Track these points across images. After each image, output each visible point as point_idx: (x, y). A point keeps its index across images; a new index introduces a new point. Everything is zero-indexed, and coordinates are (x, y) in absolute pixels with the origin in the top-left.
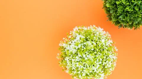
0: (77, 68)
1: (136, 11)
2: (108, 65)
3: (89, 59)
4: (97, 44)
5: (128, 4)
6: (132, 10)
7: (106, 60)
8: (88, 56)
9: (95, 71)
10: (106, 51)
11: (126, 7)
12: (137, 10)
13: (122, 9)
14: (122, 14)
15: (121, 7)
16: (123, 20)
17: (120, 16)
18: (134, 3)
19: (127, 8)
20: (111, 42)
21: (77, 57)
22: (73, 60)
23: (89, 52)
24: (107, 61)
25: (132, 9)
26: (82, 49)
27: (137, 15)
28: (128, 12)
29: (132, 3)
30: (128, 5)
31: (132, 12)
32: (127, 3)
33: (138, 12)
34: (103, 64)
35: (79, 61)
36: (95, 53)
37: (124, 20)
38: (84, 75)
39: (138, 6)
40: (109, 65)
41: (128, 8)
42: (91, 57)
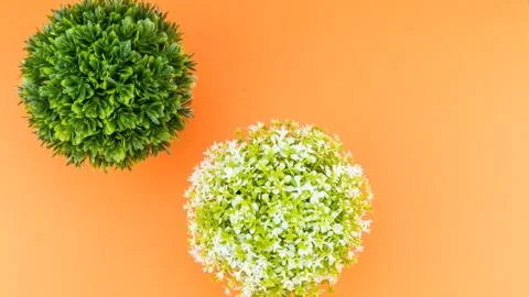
0: (316, 252)
1: (134, 74)
2: (305, 155)
3: (285, 217)
4: (239, 193)
5: (111, 100)
6: (133, 86)
7: (290, 160)
8: (277, 221)
9: (323, 194)
10: (262, 164)
11: (122, 105)
12: (130, 70)
13: (129, 117)
14: (146, 116)
15: (122, 119)
16: (165, 111)
17: (150, 120)
18: (109, 83)
19: (126, 103)
20: (233, 144)
21: (282, 254)
22: (292, 265)
23: (264, 217)
24: (294, 157)
25: (128, 88)
26: (257, 238)
27: (148, 70)
28: (137, 98)
29: (110, 87)
30: (116, 100)
31: (136, 86)
32: (108, 103)
33: (136, 68)
34: (304, 169)
35: (292, 248)
36: (265, 197)
37: (163, 107)
38: (338, 229)
39: (117, 70)
40: (304, 152)
41: (126, 100)
42: (278, 211)
